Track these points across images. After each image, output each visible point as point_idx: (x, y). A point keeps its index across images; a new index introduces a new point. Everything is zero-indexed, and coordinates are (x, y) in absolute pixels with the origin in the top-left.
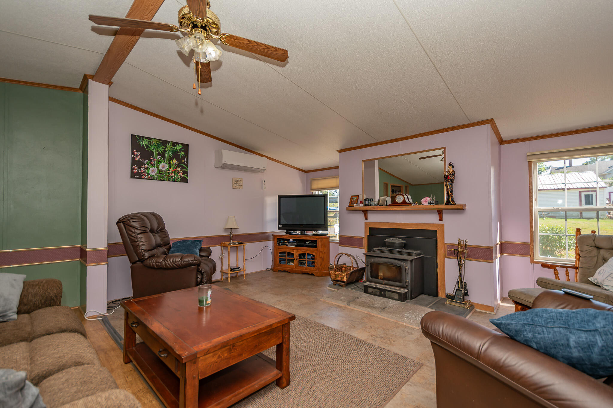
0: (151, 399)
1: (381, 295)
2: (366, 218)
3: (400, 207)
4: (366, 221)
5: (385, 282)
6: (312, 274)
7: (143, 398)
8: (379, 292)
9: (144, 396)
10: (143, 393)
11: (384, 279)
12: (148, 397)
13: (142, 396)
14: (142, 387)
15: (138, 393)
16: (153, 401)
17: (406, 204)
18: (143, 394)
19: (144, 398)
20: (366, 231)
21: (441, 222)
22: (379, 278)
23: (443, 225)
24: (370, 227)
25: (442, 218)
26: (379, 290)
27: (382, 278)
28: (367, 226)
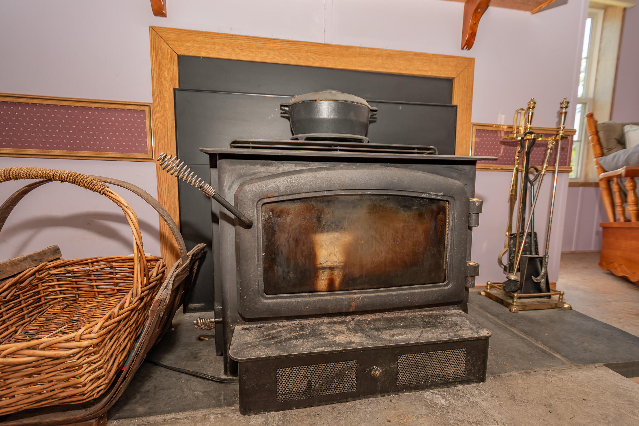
4: (161, 22)
20: (160, 75)
21: (466, 53)
22: (322, 282)
23: (471, 61)
24: (183, 52)
25: (473, 35)
26: (353, 364)
27: (337, 282)
28: (164, 46)
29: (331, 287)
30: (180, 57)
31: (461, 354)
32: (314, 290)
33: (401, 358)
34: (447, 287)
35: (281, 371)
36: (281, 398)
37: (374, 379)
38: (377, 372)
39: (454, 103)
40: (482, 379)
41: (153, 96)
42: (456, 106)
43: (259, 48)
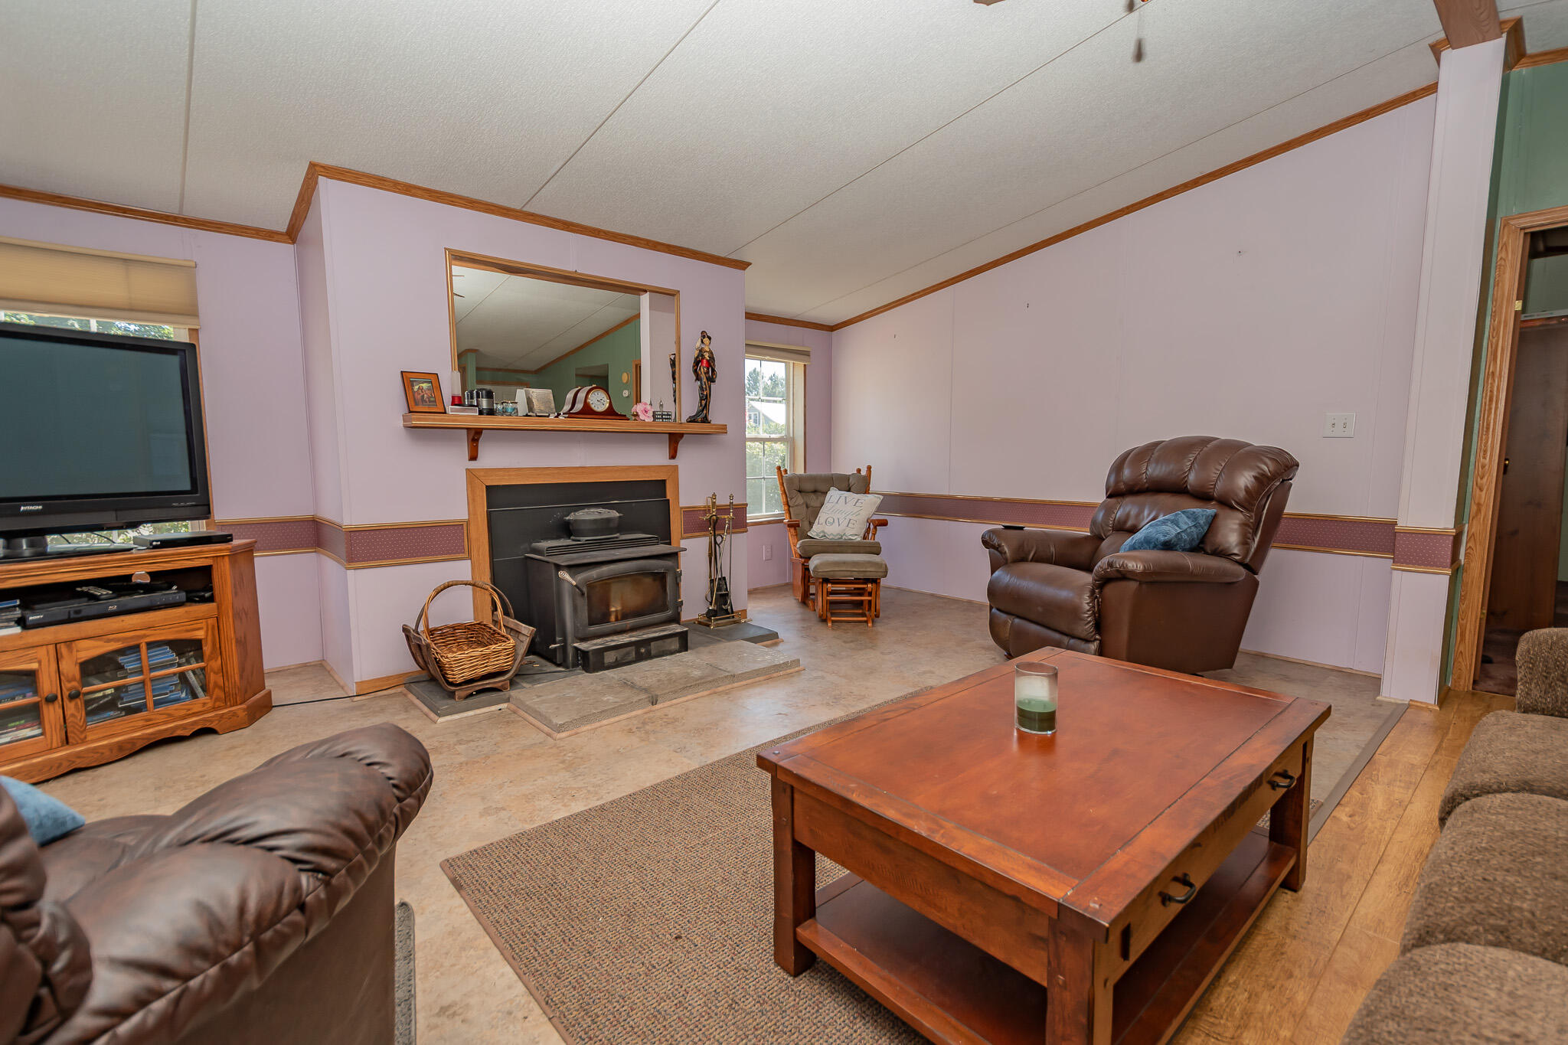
0: (1228, 989)
1: (640, 658)
2: (473, 457)
3: (610, 425)
4: (473, 465)
5: (630, 622)
6: (206, 732)
7: (1235, 1010)
8: (634, 653)
9: (1228, 1010)
10: (1217, 1021)
11: (625, 616)
12: (1223, 1000)
13: (1231, 1015)
14: (1199, 1036)
15: (1228, 1035)
16: (1230, 981)
17: (618, 418)
18: (1222, 1018)
19: (1233, 1009)
20: (474, 500)
21: (673, 462)
22: (613, 618)
23: (676, 467)
24: (489, 483)
25: (676, 452)
26: (633, 647)
27: (619, 617)
28: (477, 481)
29: (617, 620)
30: (488, 487)
31: (676, 639)
32: (608, 622)
33: (652, 644)
34: (669, 613)
35: (605, 653)
36: (606, 665)
37: (642, 653)
38: (643, 650)
39: (668, 498)
40: (686, 650)
41: (469, 514)
42: (669, 500)
43: (539, 475)
